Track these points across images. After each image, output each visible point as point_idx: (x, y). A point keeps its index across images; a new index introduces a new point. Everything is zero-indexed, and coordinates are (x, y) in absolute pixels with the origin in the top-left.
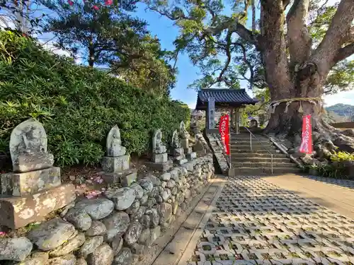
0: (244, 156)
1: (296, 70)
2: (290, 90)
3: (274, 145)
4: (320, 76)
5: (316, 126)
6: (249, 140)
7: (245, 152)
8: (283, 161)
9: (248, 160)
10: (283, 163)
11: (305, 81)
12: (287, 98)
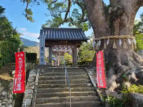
0: (54, 91)
1: (110, 12)
2: (107, 29)
3: (89, 78)
4: (128, 17)
5: (127, 60)
6: (64, 75)
7: (57, 86)
8: (89, 94)
9: (56, 95)
10: (89, 96)
11: (116, 21)
12: (105, 36)
